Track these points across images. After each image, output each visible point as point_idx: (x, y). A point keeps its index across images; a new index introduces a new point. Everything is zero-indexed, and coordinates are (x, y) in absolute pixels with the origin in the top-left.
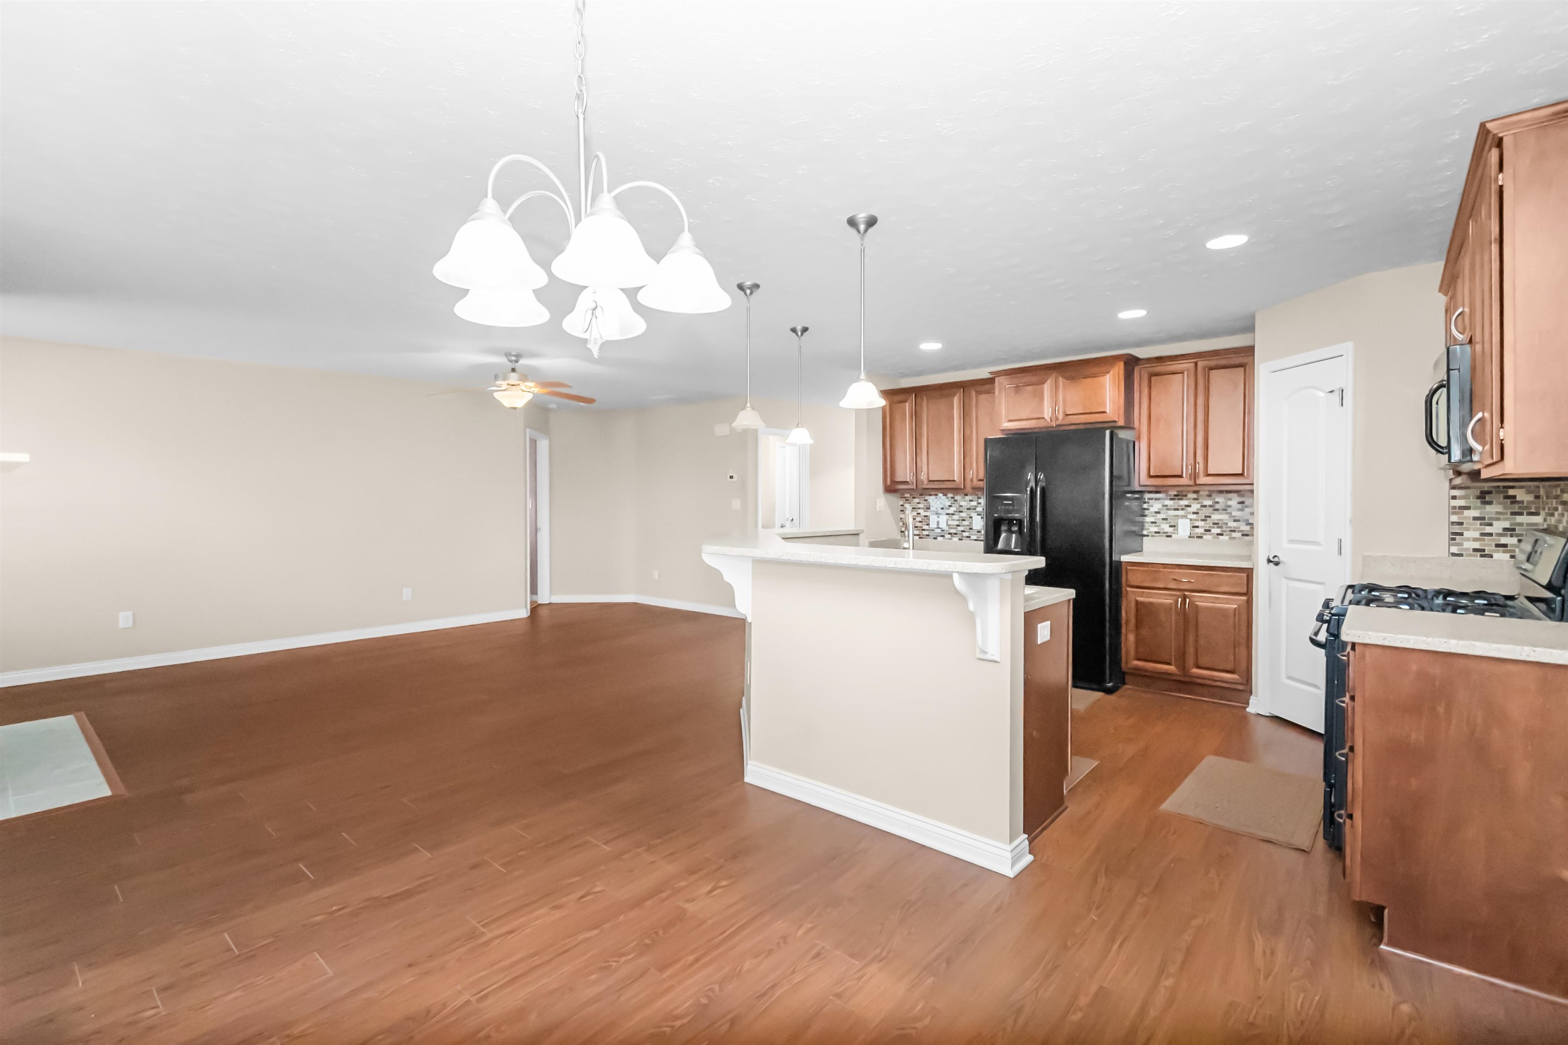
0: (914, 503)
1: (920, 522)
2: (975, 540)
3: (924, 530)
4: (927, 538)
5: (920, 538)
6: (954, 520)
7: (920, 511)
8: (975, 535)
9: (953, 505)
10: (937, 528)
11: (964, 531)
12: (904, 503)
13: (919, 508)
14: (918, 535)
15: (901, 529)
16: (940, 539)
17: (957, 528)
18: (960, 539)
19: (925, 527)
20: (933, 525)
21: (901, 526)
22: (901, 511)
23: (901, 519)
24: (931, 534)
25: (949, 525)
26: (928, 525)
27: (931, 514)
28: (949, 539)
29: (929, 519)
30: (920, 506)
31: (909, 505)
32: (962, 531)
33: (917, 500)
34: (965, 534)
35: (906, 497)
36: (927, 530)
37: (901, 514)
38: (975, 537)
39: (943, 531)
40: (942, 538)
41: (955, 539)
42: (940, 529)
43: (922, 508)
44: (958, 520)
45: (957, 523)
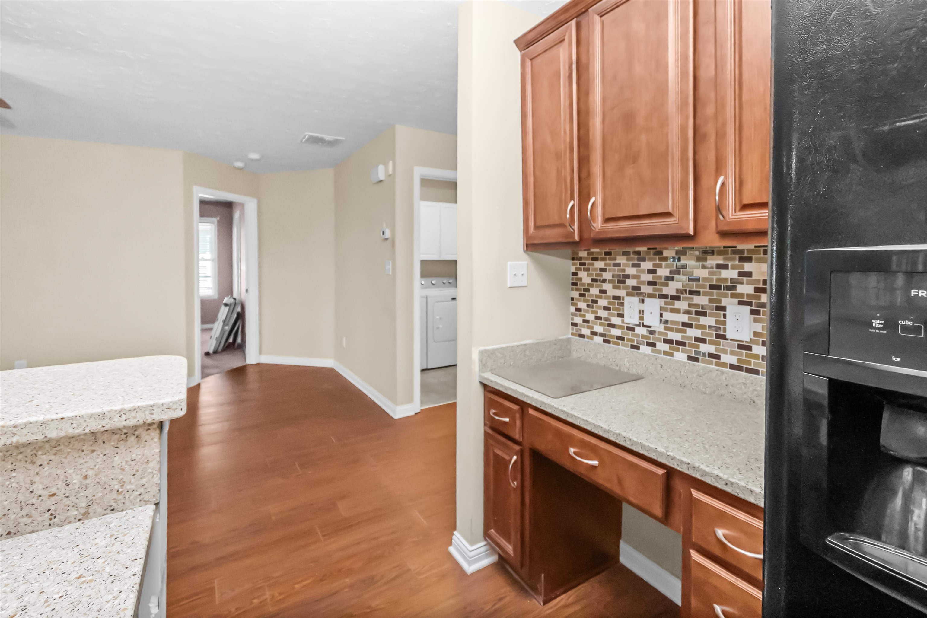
0: (596, 269)
1: (606, 308)
2: (732, 367)
3: (613, 326)
4: (618, 344)
5: (605, 341)
6: (677, 311)
7: (606, 286)
8: (733, 353)
9: (676, 276)
10: (639, 325)
11: (703, 341)
12: (579, 269)
13: (604, 281)
14: (601, 335)
15: (572, 319)
16: (645, 349)
17: (685, 332)
18: (690, 358)
19: (616, 320)
20: (631, 318)
21: (573, 314)
22: (573, 284)
23: (572, 299)
24: (629, 335)
25: (666, 322)
26: (621, 315)
27: (628, 294)
28: (665, 353)
29: (622, 304)
30: (607, 276)
31: (585, 273)
32: (697, 340)
33: (599, 264)
34: (705, 348)
35: (581, 259)
36: (620, 327)
37: (572, 290)
38: (733, 360)
39: (652, 332)
40: (650, 348)
41: (680, 356)
42: (645, 329)
43: (610, 281)
44: (688, 312)
45: (685, 318)
